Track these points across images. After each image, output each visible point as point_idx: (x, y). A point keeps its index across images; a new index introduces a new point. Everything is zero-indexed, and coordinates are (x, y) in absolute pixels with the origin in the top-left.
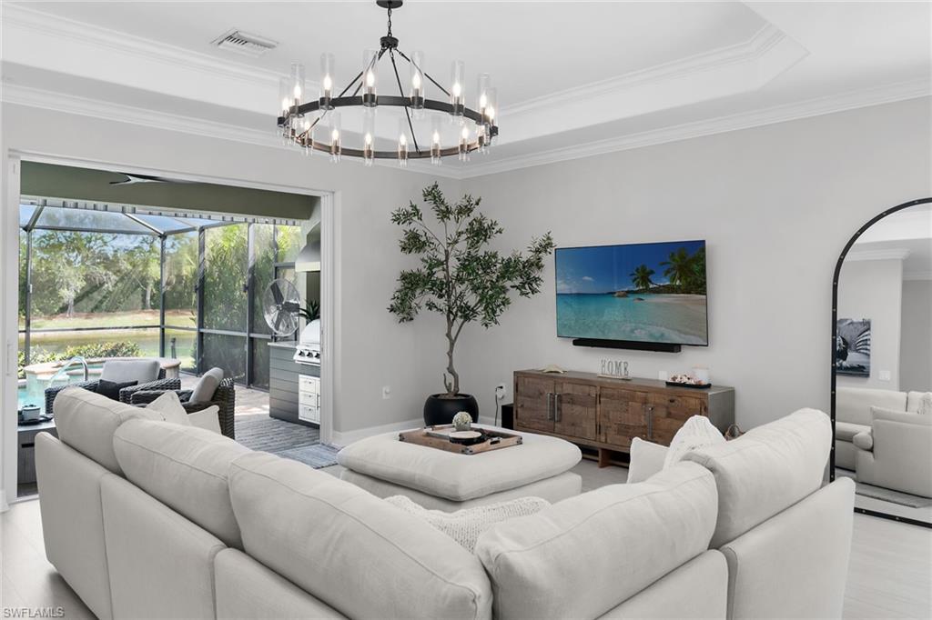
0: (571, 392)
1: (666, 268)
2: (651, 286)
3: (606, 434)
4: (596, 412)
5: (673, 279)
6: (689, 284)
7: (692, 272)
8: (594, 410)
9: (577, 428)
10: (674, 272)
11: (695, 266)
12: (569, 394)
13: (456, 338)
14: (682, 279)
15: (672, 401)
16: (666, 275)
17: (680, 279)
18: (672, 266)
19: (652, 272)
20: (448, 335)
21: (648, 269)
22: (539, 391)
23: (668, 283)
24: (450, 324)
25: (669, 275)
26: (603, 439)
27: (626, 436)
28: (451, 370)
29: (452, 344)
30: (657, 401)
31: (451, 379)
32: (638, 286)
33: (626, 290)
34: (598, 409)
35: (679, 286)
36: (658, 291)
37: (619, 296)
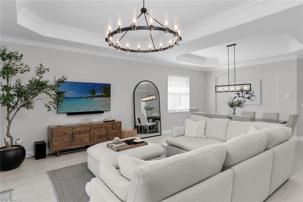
0: (80, 130)
1: (100, 90)
2: (96, 95)
3: (93, 140)
4: (90, 134)
5: (102, 93)
6: (107, 95)
7: (108, 92)
8: (89, 134)
9: (82, 141)
10: (102, 91)
11: (108, 90)
12: (79, 131)
13: (12, 119)
14: (105, 93)
15: (113, 125)
16: (100, 92)
17: (104, 93)
18: (102, 90)
19: (96, 91)
20: (8, 118)
21: (95, 90)
22: (65, 133)
23: (101, 94)
24: (9, 112)
25: (101, 92)
26: (92, 142)
27: (100, 138)
28: (8, 135)
29: (10, 122)
30: (109, 126)
31: (8, 140)
32: (91, 95)
33: (87, 96)
34: (90, 133)
35: (104, 95)
36: (97, 97)
37: (84, 98)
